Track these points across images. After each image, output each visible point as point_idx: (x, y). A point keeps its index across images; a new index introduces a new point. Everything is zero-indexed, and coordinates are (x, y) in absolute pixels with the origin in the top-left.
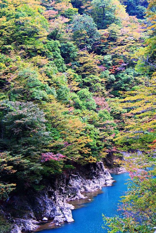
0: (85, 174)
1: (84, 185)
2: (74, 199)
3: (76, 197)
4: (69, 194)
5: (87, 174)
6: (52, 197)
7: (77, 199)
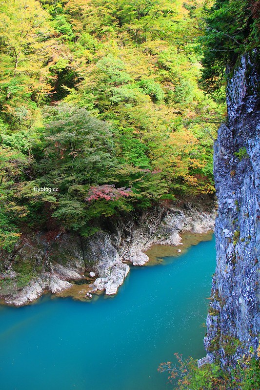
0: (204, 204)
1: (193, 222)
2: (164, 243)
3: (167, 241)
4: (158, 236)
5: (207, 205)
6: (127, 238)
7: (167, 243)
